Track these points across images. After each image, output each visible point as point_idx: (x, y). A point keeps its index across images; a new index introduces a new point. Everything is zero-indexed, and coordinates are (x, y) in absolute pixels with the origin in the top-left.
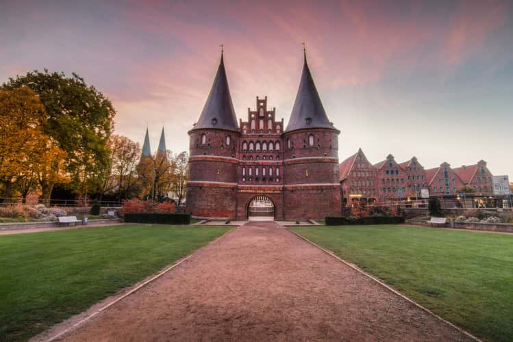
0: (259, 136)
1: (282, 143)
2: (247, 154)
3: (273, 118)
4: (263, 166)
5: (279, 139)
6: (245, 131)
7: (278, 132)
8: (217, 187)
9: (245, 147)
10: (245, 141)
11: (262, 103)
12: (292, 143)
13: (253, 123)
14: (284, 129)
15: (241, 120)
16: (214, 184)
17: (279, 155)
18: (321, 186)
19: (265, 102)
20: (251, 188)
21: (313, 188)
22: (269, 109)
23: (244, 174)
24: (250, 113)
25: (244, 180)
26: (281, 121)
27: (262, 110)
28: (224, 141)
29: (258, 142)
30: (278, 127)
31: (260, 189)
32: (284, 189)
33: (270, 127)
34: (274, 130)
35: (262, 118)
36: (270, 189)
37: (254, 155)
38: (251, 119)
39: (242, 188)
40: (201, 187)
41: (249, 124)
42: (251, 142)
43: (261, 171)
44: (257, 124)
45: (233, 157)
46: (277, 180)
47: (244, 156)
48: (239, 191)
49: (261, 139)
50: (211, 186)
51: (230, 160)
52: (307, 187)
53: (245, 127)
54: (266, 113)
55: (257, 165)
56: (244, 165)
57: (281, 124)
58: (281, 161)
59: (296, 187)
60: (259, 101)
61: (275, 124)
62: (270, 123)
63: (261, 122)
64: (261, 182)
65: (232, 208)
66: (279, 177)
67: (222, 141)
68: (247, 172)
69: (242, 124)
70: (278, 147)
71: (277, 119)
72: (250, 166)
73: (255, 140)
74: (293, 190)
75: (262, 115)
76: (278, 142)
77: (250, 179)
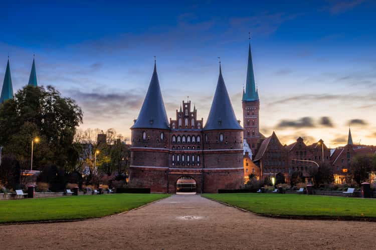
0: (185, 131)
1: (201, 136)
3: (195, 117)
4: (188, 154)
5: (200, 134)
6: (174, 128)
7: (199, 128)
8: (155, 170)
9: (174, 140)
10: (174, 135)
11: (187, 106)
12: (208, 138)
13: (180, 121)
14: (204, 126)
15: (171, 119)
16: (152, 168)
17: (199, 145)
18: (228, 170)
19: (189, 104)
20: (178, 171)
21: (222, 171)
22: (192, 110)
23: (173, 160)
24: (178, 114)
25: (173, 164)
26: (201, 119)
27: (187, 110)
29: (184, 136)
30: (199, 124)
31: (185, 171)
32: (203, 171)
33: (193, 123)
34: (196, 126)
35: (187, 117)
36: (193, 171)
37: (181, 146)
38: (178, 118)
39: (172, 171)
40: (143, 170)
41: (177, 122)
42: (179, 135)
43: (186, 158)
44: (183, 122)
45: (165, 148)
46: (198, 164)
47: (174, 147)
48: (170, 173)
49: (186, 134)
50: (150, 170)
51: (163, 150)
52: (217, 171)
53: (173, 124)
54: (190, 113)
55: (183, 154)
56: (173, 153)
57: (201, 122)
58: (201, 151)
59: (211, 170)
60: (184, 104)
61: (196, 122)
62: (193, 121)
63: (186, 120)
64: (186, 166)
65: (165, 186)
66: (199, 162)
67: (158, 137)
68: (176, 158)
69: (172, 122)
70: (199, 139)
71: (199, 119)
72: (178, 154)
73: (181, 134)
74: (209, 172)
75: (187, 115)
76: (198, 136)
77: (178, 164)
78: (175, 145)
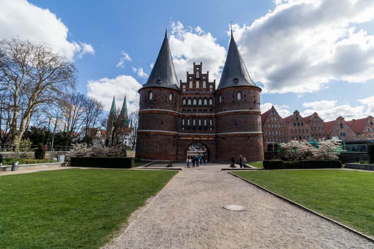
0: (196, 94)
1: (214, 99)
2: (186, 108)
3: (207, 80)
4: (199, 117)
5: (212, 96)
6: (184, 90)
7: (211, 90)
8: (161, 134)
9: (184, 103)
10: (184, 98)
11: (198, 67)
12: (223, 98)
13: (191, 83)
14: (216, 88)
15: (181, 81)
16: (159, 133)
17: (211, 109)
18: (248, 134)
19: (200, 67)
20: (189, 136)
21: (241, 135)
23: (183, 124)
24: (188, 76)
25: (183, 129)
26: (213, 81)
27: (198, 73)
28: (167, 97)
29: (195, 98)
30: (211, 87)
31: (197, 136)
32: (216, 136)
33: (204, 86)
34: (208, 89)
35: (198, 79)
36: (205, 136)
37: (192, 109)
38: (188, 80)
39: (182, 136)
40: (148, 135)
41: (187, 84)
42: (189, 98)
43: (197, 122)
44: (194, 85)
45: (174, 110)
46: (211, 129)
47: (184, 110)
48: (179, 138)
49: (197, 96)
50: (156, 134)
51: (172, 112)
52: (236, 135)
53: (184, 87)
54: (201, 75)
55: (194, 117)
56: (184, 117)
57: (213, 84)
58: (214, 114)
59: (226, 135)
60: (195, 67)
61: (208, 84)
62: (204, 83)
63: (198, 83)
64: (198, 131)
65: (174, 153)
66: (212, 127)
68: (186, 122)
69: (182, 84)
70: (211, 103)
72: (188, 118)
73: (192, 97)
74: (224, 138)
75: (198, 77)
76: (211, 98)
77: (189, 128)
78: (186, 109)
